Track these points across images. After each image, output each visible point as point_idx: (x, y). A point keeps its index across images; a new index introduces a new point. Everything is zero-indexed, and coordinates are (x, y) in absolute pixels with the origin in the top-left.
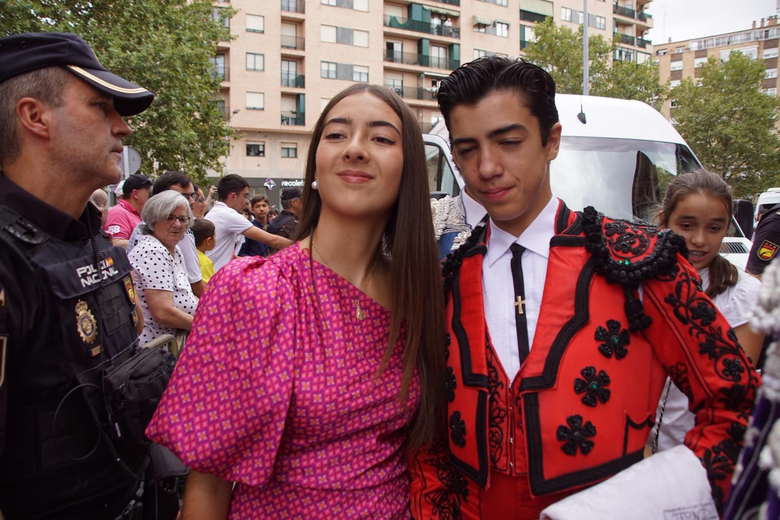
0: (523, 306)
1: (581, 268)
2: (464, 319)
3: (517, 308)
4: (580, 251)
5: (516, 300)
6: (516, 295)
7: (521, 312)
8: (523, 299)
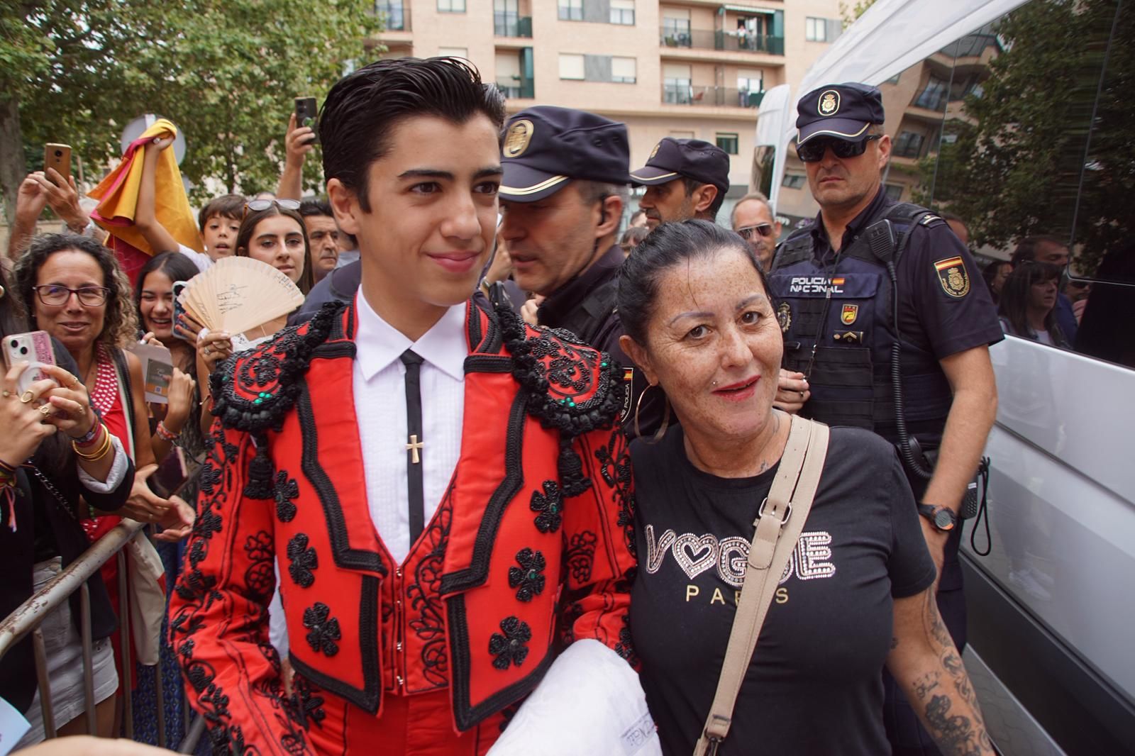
0: (420, 450)
1: (509, 406)
2: (325, 460)
3: (410, 452)
4: (505, 379)
5: (410, 441)
6: (410, 434)
7: (416, 459)
8: (420, 439)
